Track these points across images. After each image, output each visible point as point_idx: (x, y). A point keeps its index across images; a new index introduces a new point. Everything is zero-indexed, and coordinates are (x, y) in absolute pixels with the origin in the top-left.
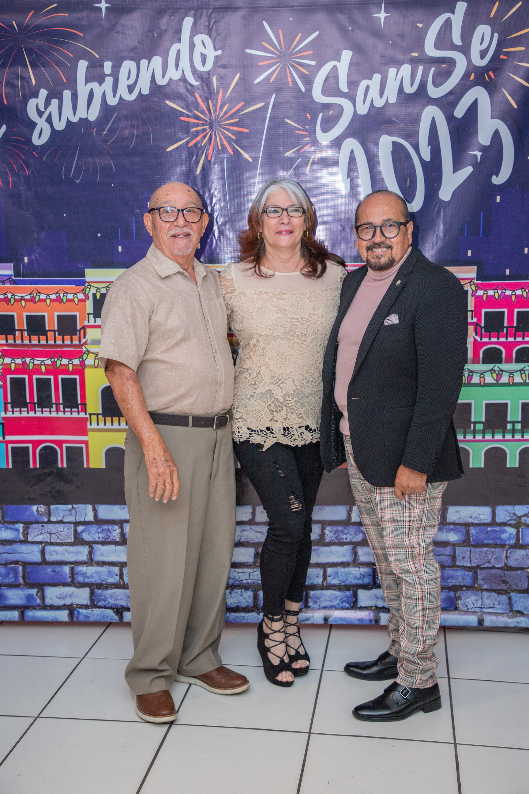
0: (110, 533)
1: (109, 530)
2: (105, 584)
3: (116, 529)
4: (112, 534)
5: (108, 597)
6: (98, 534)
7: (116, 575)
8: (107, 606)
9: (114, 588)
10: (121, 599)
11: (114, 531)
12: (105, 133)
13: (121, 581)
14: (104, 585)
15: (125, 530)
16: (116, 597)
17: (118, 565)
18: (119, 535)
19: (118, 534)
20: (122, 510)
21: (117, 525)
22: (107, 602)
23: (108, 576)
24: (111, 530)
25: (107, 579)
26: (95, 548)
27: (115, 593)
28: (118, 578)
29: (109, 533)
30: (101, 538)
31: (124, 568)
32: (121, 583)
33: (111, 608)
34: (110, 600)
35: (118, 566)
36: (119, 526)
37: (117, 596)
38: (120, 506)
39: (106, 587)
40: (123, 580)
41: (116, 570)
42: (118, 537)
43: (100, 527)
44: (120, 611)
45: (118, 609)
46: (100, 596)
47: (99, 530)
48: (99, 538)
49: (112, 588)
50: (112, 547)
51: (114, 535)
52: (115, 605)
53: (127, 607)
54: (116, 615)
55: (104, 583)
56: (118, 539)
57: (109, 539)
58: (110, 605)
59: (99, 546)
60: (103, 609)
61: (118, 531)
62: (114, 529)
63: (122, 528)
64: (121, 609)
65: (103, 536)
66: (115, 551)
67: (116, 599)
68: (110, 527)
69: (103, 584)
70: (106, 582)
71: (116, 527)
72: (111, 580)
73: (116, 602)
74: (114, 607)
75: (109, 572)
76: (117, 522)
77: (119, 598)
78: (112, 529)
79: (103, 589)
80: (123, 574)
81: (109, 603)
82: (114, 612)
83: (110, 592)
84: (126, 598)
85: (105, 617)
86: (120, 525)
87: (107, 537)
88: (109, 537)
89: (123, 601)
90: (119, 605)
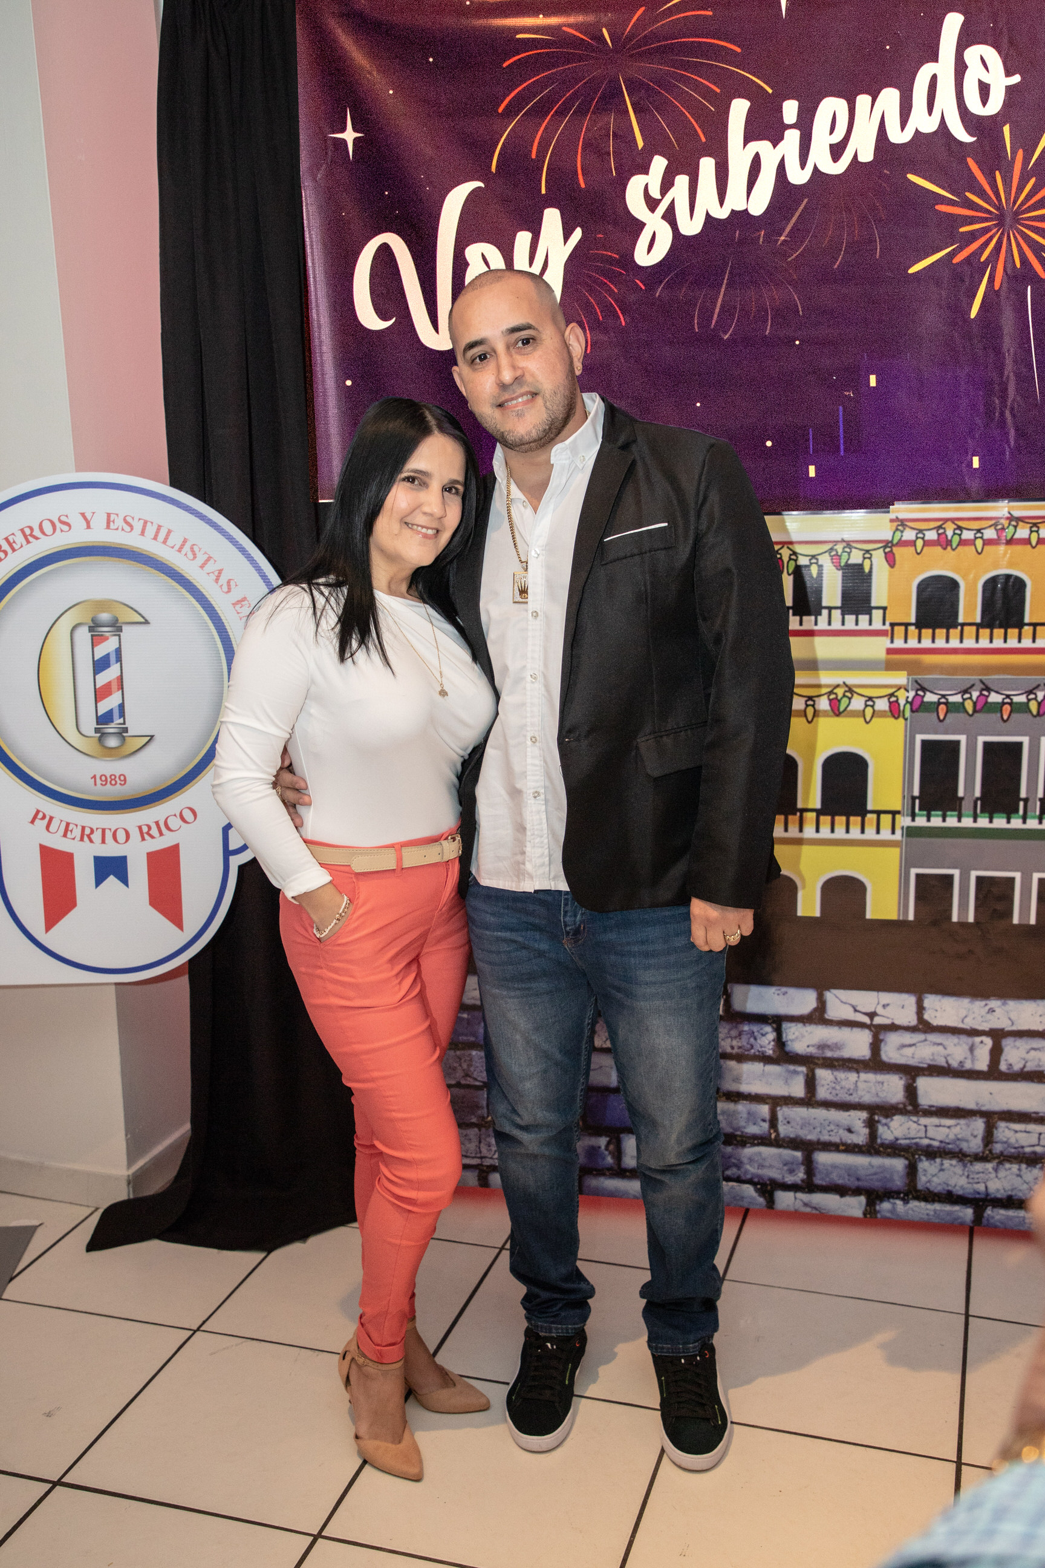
0: (755, 1039)
1: (753, 1033)
2: (741, 1136)
3: (767, 1033)
4: (759, 1041)
5: (745, 1160)
6: (730, 1040)
7: (764, 1120)
8: (743, 1178)
9: (758, 1145)
10: (771, 1166)
11: (763, 1035)
12: (782, 238)
13: (772, 1131)
14: (738, 1138)
15: (784, 1036)
16: (761, 1161)
17: (768, 1101)
18: (772, 1043)
19: (769, 1043)
20: (781, 996)
21: (770, 1024)
22: (742, 1170)
23: (748, 1120)
24: (756, 1034)
25: (745, 1128)
26: (724, 1066)
27: (760, 1154)
28: (766, 1125)
29: (752, 1040)
30: (736, 1048)
31: (778, 1108)
32: (773, 1136)
33: (750, 1182)
34: (748, 1167)
35: (767, 1103)
36: (773, 1027)
37: (764, 1159)
38: (778, 988)
39: (742, 1141)
40: (776, 1131)
41: (764, 1110)
42: (771, 1047)
43: (736, 1027)
44: (769, 1188)
45: (764, 1185)
46: (729, 1157)
47: (734, 1033)
48: (732, 1048)
49: (753, 1145)
50: (757, 1067)
51: (762, 1043)
52: (759, 1176)
53: (781, 1181)
54: (760, 1196)
55: (739, 1133)
56: (771, 1052)
57: (753, 1051)
58: (749, 1176)
59: (732, 1064)
60: (734, 1184)
61: (772, 1036)
62: (763, 1032)
63: (779, 1031)
64: (770, 1185)
65: (740, 1044)
66: (763, 1074)
67: (761, 1166)
68: (755, 1028)
69: (737, 1136)
70: (742, 1132)
71: (768, 1029)
72: (752, 1130)
73: (760, 1172)
74: (756, 1180)
75: (749, 1113)
76: (769, 1019)
77: (767, 1164)
78: (758, 1031)
79: (735, 1145)
80: (777, 1119)
81: (746, 1172)
82: (756, 1190)
83: (749, 1151)
84: (781, 1166)
85: (738, 1198)
86: (774, 1025)
87: (749, 1046)
88: (752, 1047)
89: (774, 1170)
90: (766, 1179)
